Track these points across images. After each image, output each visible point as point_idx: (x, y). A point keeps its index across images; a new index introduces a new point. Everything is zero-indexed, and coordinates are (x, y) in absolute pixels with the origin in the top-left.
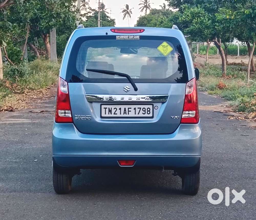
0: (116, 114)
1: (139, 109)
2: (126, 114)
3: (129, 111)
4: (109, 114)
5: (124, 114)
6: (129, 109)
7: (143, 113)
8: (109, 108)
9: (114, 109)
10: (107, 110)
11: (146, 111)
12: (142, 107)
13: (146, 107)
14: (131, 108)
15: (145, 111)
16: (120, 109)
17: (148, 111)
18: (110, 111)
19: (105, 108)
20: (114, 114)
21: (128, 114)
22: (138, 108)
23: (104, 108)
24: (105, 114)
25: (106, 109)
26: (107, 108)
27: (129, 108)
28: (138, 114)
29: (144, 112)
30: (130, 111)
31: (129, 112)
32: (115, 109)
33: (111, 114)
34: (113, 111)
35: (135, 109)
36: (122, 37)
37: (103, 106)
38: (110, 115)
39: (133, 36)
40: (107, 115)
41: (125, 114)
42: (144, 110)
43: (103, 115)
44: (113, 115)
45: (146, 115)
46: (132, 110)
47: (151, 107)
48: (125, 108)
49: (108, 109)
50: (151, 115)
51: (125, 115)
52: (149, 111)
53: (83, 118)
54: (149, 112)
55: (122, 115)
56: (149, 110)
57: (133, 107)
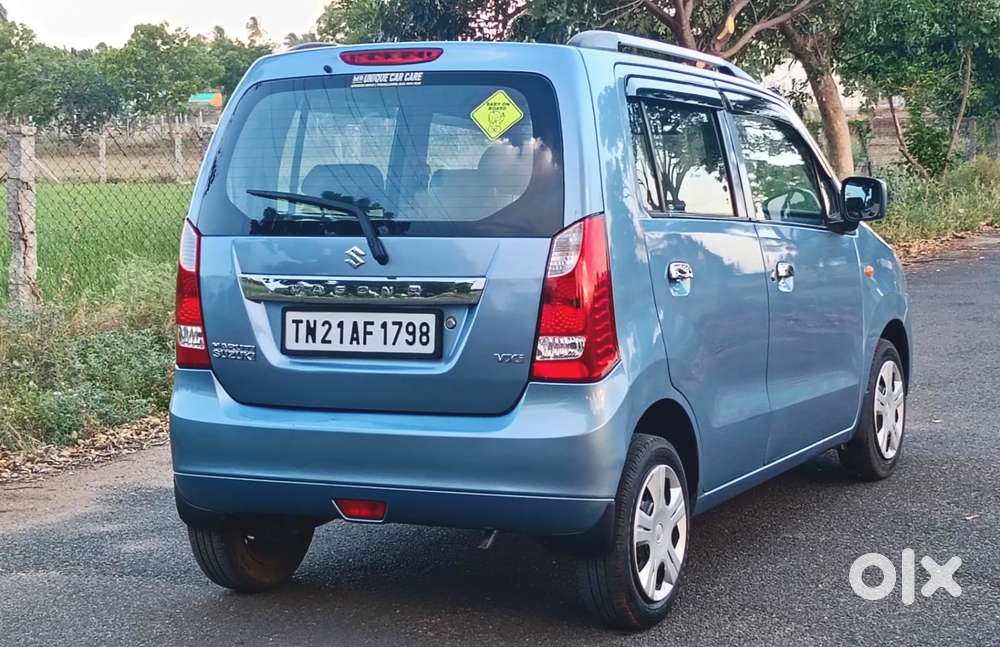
0: (330, 342)
1: (397, 327)
2: (358, 343)
3: (366, 333)
4: (307, 341)
5: (351, 343)
6: (368, 327)
7: (407, 341)
8: (308, 322)
9: (323, 325)
10: (303, 328)
11: (418, 334)
12: (405, 318)
13: (418, 319)
14: (372, 323)
15: (413, 334)
16: (341, 325)
17: (422, 334)
18: (311, 331)
19: (297, 322)
20: (324, 341)
21: (365, 343)
22: (394, 323)
23: (294, 321)
24: (297, 341)
25: (300, 325)
26: (301, 322)
27: (366, 323)
28: (394, 344)
29: (410, 338)
30: (371, 333)
31: (368, 337)
32: (327, 326)
33: (314, 341)
34: (320, 331)
35: (384, 325)
36: (370, 78)
37: (291, 316)
38: (311, 347)
39: (405, 72)
40: (302, 346)
41: (355, 342)
42: (411, 329)
43: (291, 345)
44: (319, 346)
45: (417, 348)
46: (376, 329)
47: (431, 319)
48: (355, 324)
49: (305, 323)
50: (430, 349)
51: (355, 348)
52: (426, 334)
53: (234, 354)
54: (424, 339)
55: (347, 347)
56: (424, 329)
57: (378, 318)
